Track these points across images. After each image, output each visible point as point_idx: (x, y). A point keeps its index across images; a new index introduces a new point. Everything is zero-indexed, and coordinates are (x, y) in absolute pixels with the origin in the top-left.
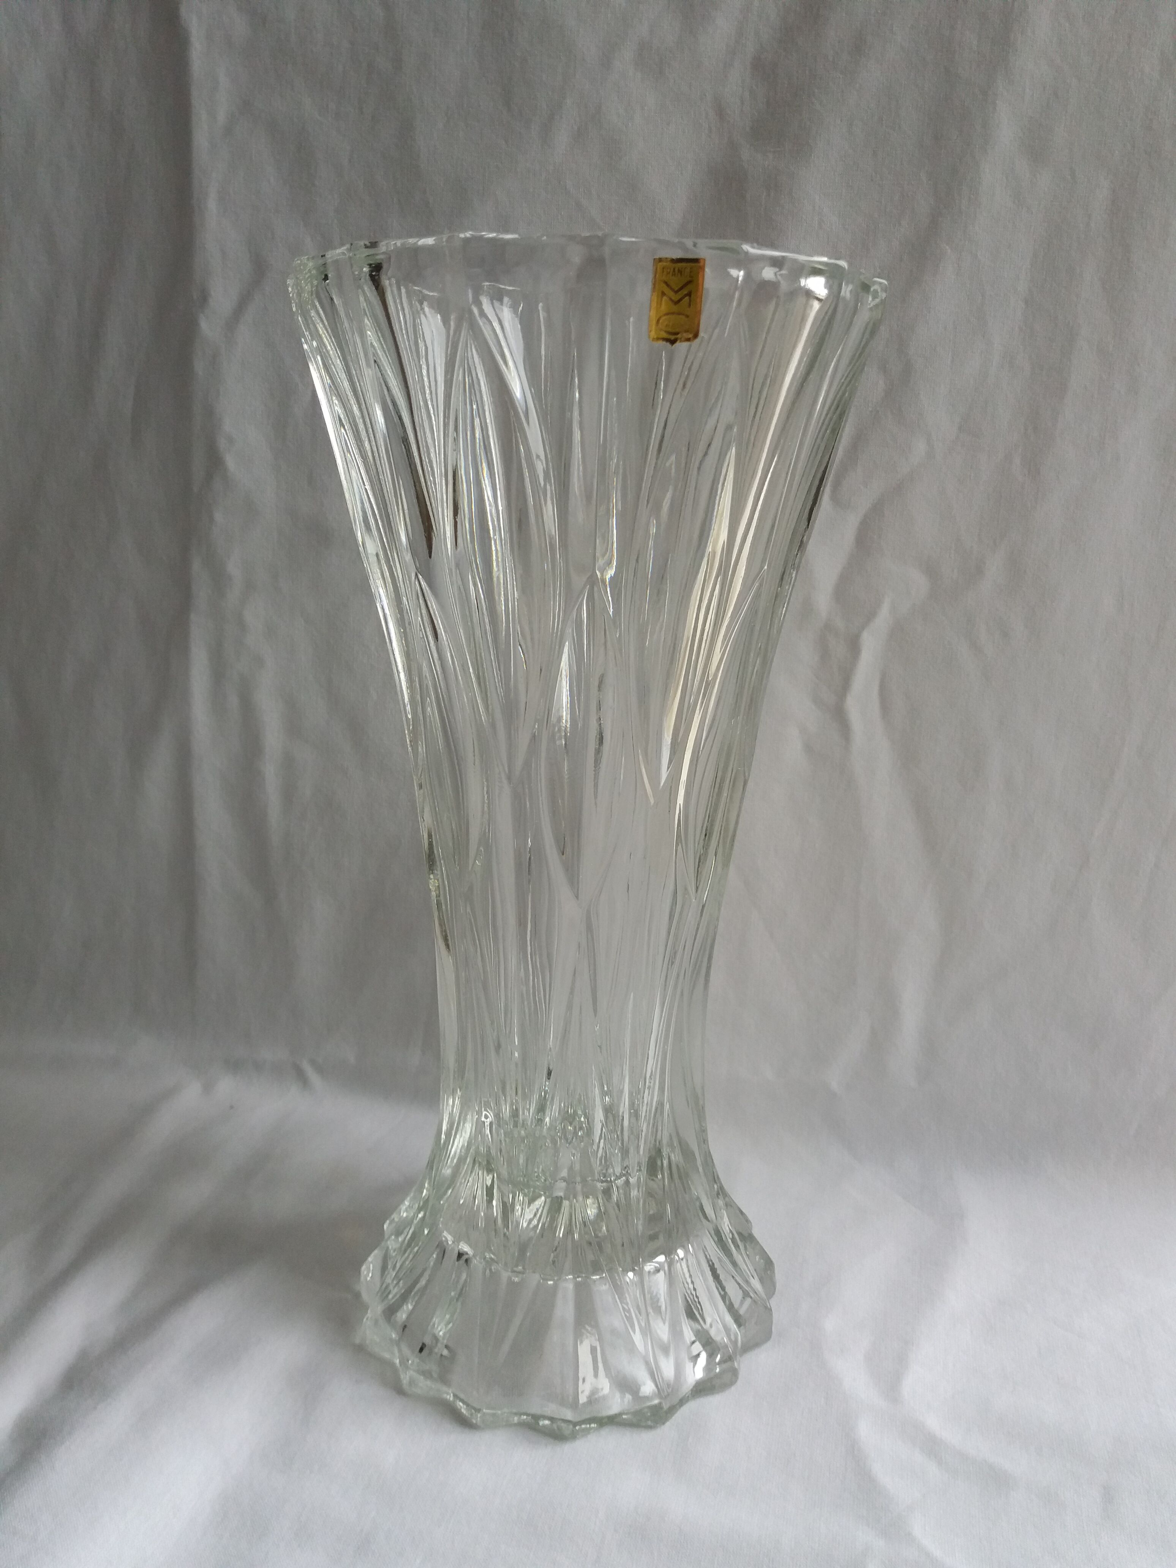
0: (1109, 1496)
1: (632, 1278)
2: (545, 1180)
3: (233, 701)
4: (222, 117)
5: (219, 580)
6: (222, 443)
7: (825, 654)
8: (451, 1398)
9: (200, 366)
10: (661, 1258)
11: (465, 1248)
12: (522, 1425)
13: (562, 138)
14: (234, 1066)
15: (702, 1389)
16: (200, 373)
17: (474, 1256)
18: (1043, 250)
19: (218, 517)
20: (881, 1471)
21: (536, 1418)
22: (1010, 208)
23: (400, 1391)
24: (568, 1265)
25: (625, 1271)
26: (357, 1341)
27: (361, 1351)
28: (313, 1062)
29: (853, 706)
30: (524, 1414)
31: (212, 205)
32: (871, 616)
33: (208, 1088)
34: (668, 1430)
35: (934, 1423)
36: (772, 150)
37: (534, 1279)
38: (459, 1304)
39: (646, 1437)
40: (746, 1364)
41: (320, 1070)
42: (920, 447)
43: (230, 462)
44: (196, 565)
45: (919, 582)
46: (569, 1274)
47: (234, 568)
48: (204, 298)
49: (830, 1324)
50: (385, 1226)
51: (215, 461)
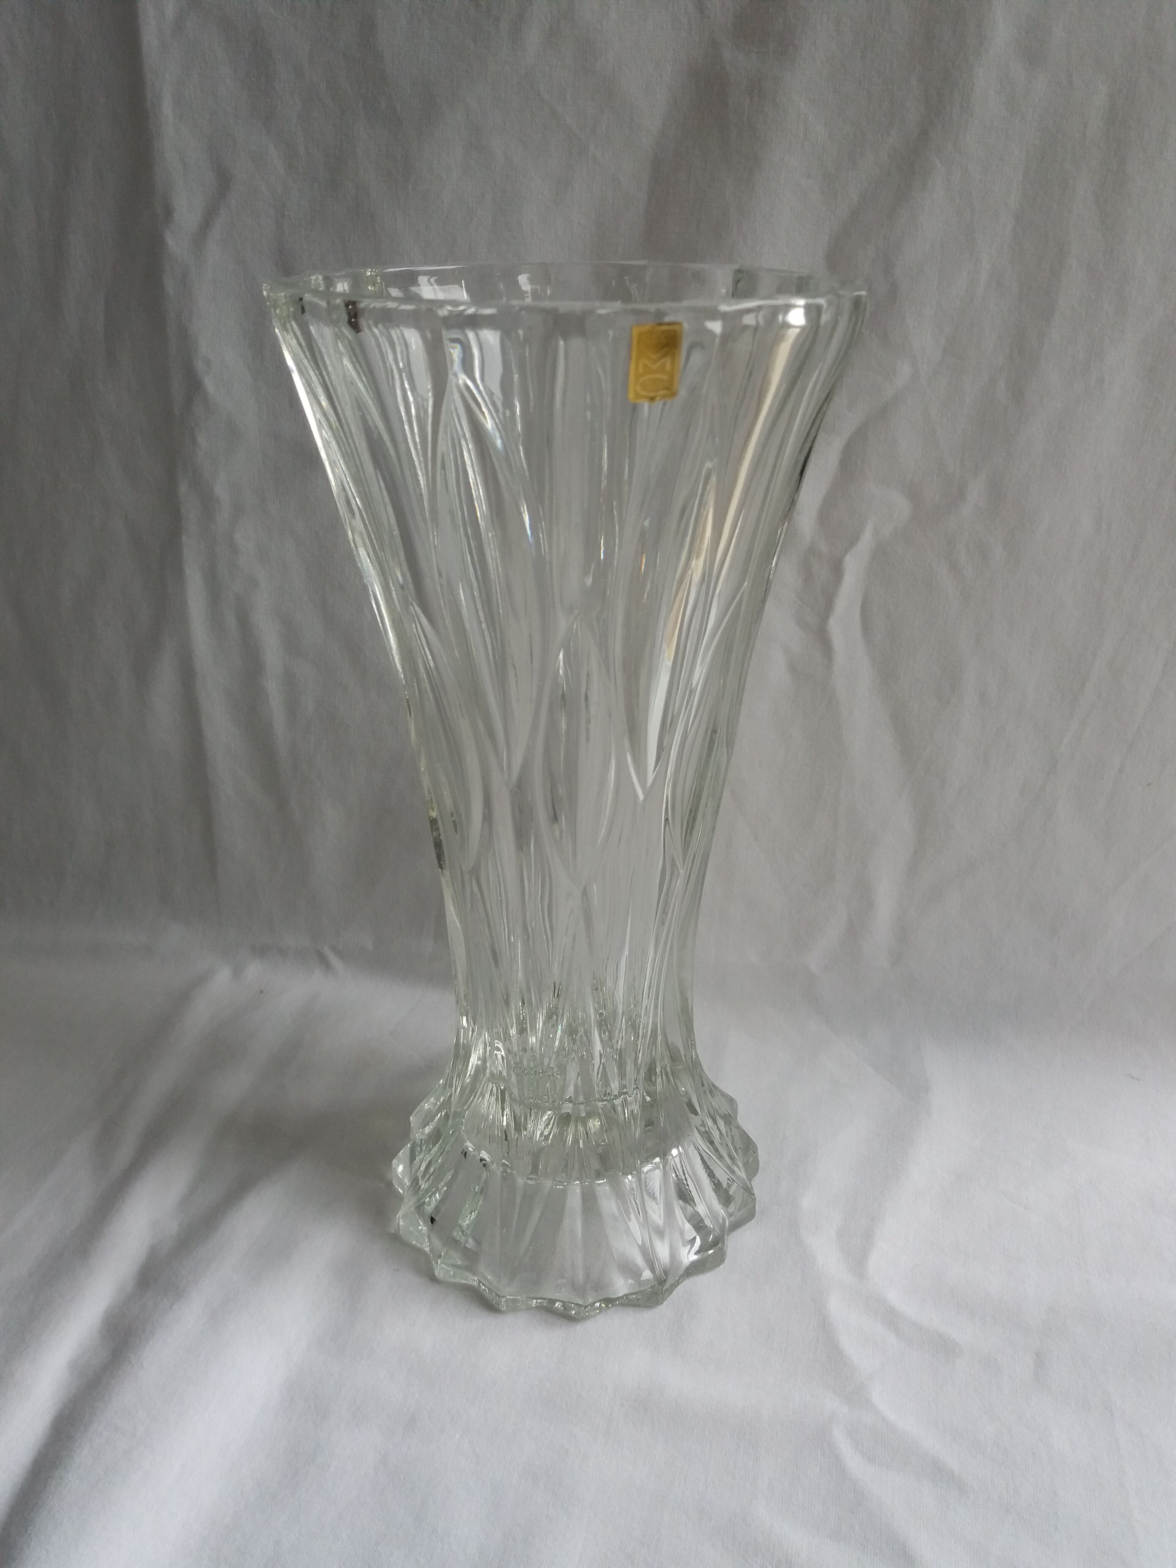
0: (1040, 1361)
1: (630, 1179)
2: (554, 1102)
3: (231, 621)
4: (170, 12)
5: (208, 503)
6: (200, 366)
7: (808, 576)
8: (476, 1284)
9: (170, 286)
10: (657, 1160)
11: (484, 1155)
12: (539, 1308)
13: (533, 37)
14: (261, 951)
15: (694, 1269)
16: (171, 292)
17: (492, 1162)
18: (1036, 162)
19: (202, 440)
20: (847, 1343)
21: (552, 1301)
22: (1004, 116)
23: (433, 1279)
24: (575, 1174)
25: (625, 1174)
26: (392, 1231)
27: (396, 1240)
28: (334, 949)
29: (835, 627)
30: (540, 1299)
31: (167, 109)
32: (853, 540)
33: (237, 972)
34: (665, 1310)
35: (894, 1297)
36: (756, 50)
37: (548, 1184)
38: (482, 1198)
39: (647, 1316)
40: (732, 1242)
41: (340, 954)
42: (905, 370)
43: (209, 383)
44: (183, 488)
45: (902, 506)
46: (577, 1180)
47: (221, 490)
48: (168, 212)
49: (807, 1202)
50: (411, 1118)
51: (194, 385)
